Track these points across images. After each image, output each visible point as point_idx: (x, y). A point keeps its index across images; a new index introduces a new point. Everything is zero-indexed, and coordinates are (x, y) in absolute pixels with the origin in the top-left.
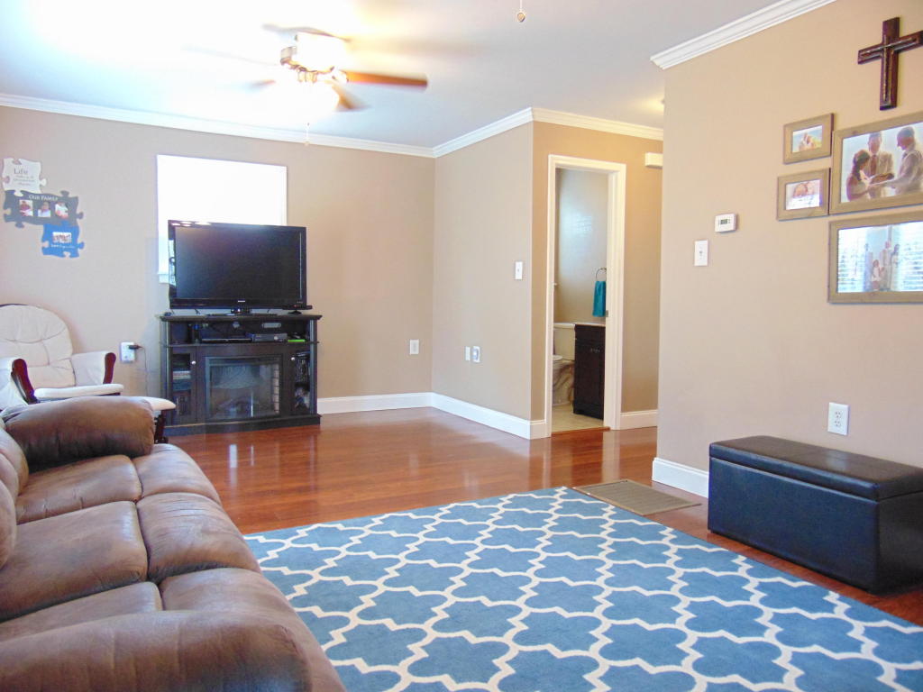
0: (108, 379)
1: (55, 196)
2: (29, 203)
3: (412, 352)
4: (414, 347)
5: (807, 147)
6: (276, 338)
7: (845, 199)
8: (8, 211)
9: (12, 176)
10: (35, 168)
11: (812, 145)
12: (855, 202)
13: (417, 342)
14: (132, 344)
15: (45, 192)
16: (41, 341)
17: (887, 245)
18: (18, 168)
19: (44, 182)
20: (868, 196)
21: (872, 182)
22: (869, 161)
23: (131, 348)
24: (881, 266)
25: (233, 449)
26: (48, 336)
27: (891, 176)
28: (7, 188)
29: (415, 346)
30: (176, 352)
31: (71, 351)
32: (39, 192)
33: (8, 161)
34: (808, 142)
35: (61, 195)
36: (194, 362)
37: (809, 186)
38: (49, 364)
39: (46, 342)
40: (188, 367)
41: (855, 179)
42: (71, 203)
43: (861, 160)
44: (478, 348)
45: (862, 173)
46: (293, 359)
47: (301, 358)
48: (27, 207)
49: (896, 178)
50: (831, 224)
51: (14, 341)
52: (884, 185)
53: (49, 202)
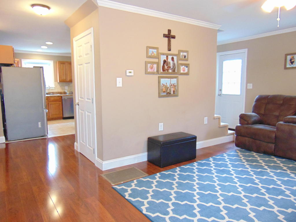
5: (153, 54)
7: (162, 71)
11: (154, 54)
12: (164, 72)
17: (170, 83)
20: (166, 71)
21: (167, 68)
22: (166, 62)
24: (169, 88)
27: (170, 67)
34: (153, 53)
37: (154, 66)
41: (163, 67)
43: (165, 62)
45: (165, 65)
49: (171, 68)
50: (159, 77)
52: (169, 69)
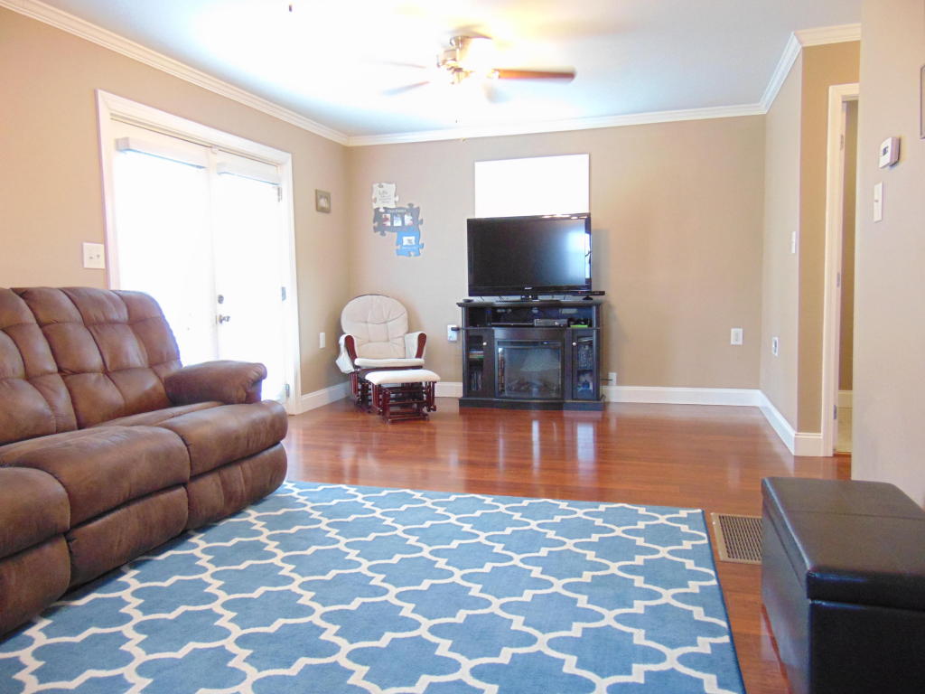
0: (419, 355)
1: (404, 209)
2: (388, 216)
3: (733, 342)
4: (736, 337)
6: (556, 324)
8: (376, 224)
9: (379, 197)
10: (391, 188)
13: (741, 330)
14: (455, 326)
15: (399, 206)
16: (385, 322)
18: (381, 190)
19: (397, 199)
23: (453, 329)
25: (535, 426)
26: (391, 318)
28: (375, 206)
29: (737, 335)
30: (471, 334)
31: (406, 330)
32: (394, 206)
33: (376, 186)
35: (407, 207)
36: (485, 344)
38: (388, 340)
39: (389, 324)
40: (481, 348)
42: (414, 212)
44: (776, 339)
46: (574, 344)
47: (585, 344)
48: (386, 219)
51: (366, 322)
53: (400, 213)
